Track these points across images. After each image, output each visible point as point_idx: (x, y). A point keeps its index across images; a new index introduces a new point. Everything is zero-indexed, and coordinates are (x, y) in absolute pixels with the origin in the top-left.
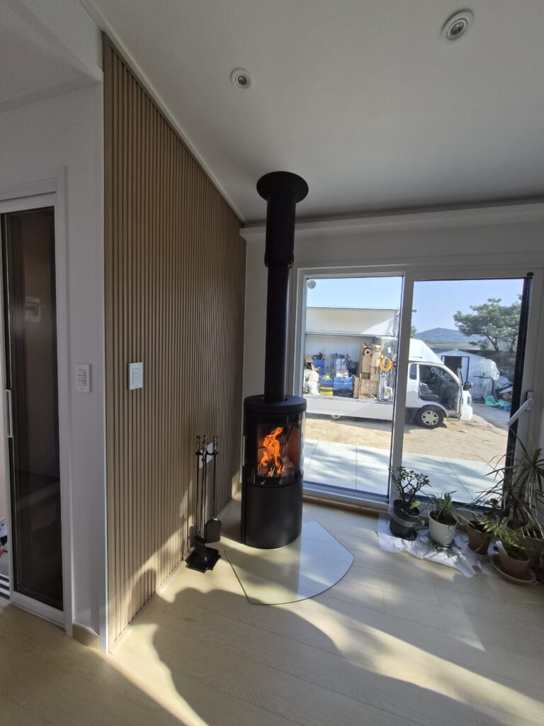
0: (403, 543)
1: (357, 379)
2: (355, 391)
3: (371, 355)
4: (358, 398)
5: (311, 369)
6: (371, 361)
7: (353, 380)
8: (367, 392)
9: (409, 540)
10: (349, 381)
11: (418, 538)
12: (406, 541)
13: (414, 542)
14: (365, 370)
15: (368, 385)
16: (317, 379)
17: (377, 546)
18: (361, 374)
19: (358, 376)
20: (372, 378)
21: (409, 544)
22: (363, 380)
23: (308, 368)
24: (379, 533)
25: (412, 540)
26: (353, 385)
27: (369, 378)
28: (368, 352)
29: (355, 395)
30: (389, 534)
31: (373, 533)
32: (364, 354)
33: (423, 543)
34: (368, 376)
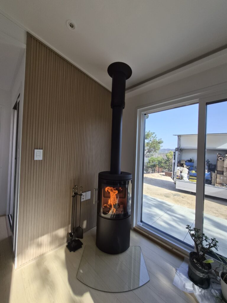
0: (193, 287)
1: (213, 174)
2: (213, 181)
3: (224, 160)
4: (214, 185)
5: (183, 167)
6: (223, 164)
7: (211, 175)
8: (222, 182)
9: (200, 287)
10: (208, 175)
11: (210, 289)
12: (196, 287)
13: (203, 291)
14: (219, 169)
15: (222, 178)
16: (187, 172)
17: (171, 280)
18: (216, 171)
19: (215, 172)
20: (224, 174)
21: (198, 291)
22: (218, 175)
23: (182, 166)
24: (178, 271)
25: (203, 288)
26: (211, 178)
27: (223, 174)
28: (221, 159)
29: (212, 183)
30: (185, 275)
31: (174, 269)
32: (218, 160)
33: (213, 296)
34: (222, 173)
